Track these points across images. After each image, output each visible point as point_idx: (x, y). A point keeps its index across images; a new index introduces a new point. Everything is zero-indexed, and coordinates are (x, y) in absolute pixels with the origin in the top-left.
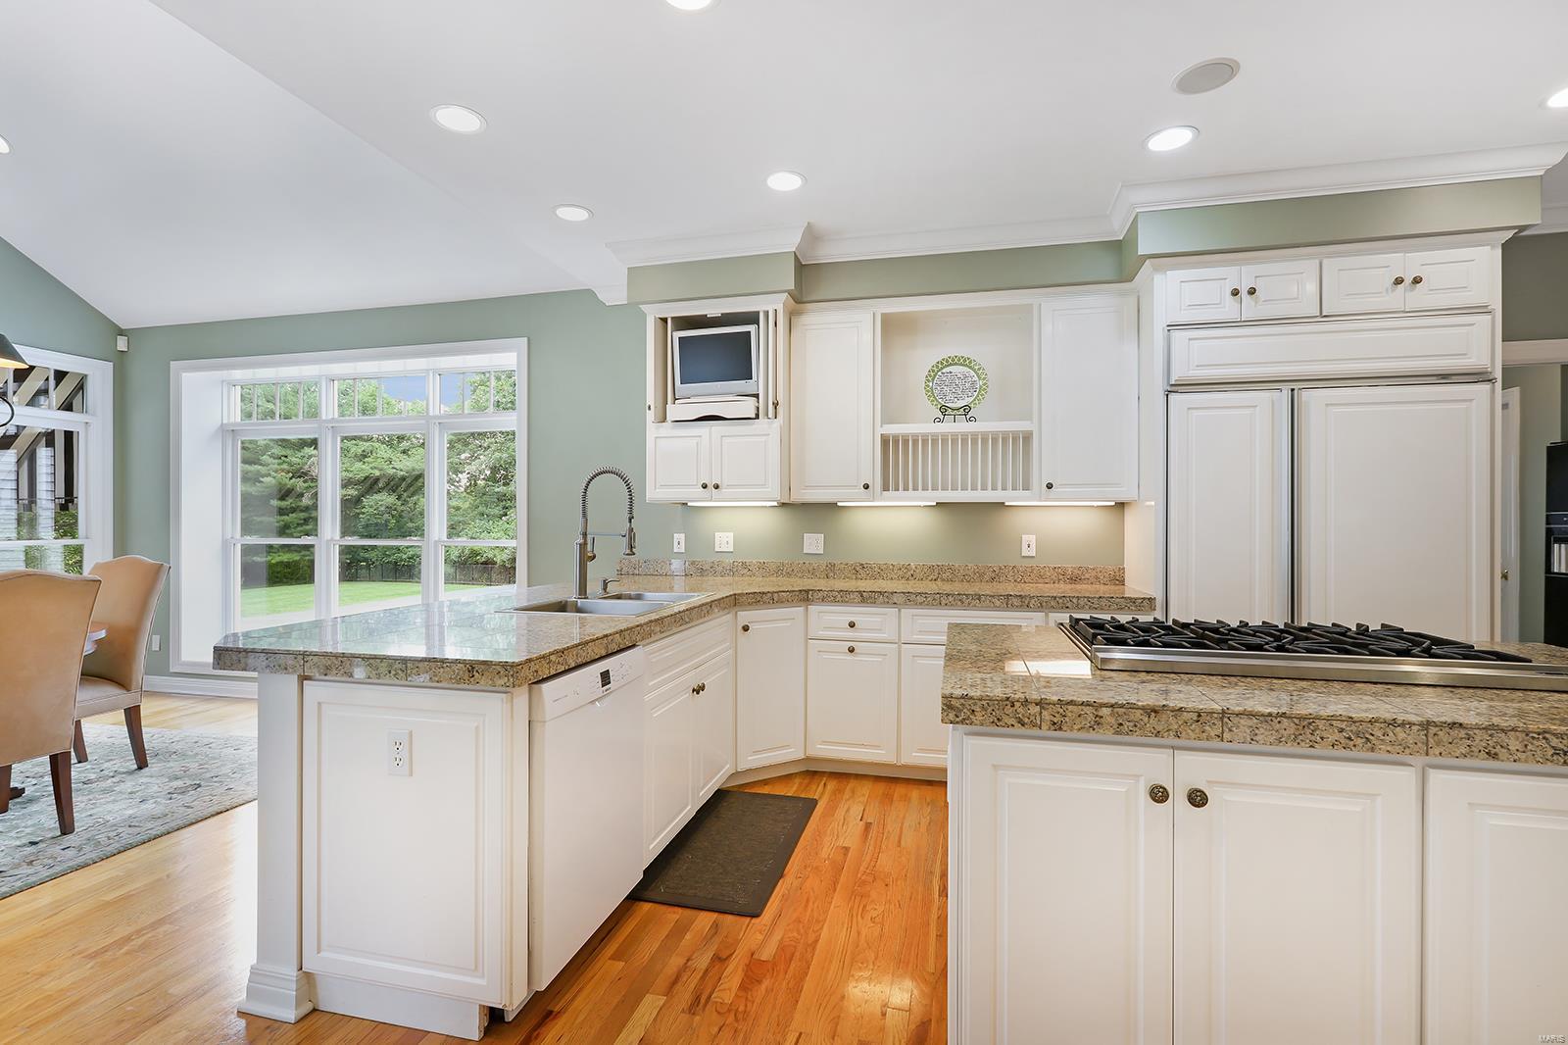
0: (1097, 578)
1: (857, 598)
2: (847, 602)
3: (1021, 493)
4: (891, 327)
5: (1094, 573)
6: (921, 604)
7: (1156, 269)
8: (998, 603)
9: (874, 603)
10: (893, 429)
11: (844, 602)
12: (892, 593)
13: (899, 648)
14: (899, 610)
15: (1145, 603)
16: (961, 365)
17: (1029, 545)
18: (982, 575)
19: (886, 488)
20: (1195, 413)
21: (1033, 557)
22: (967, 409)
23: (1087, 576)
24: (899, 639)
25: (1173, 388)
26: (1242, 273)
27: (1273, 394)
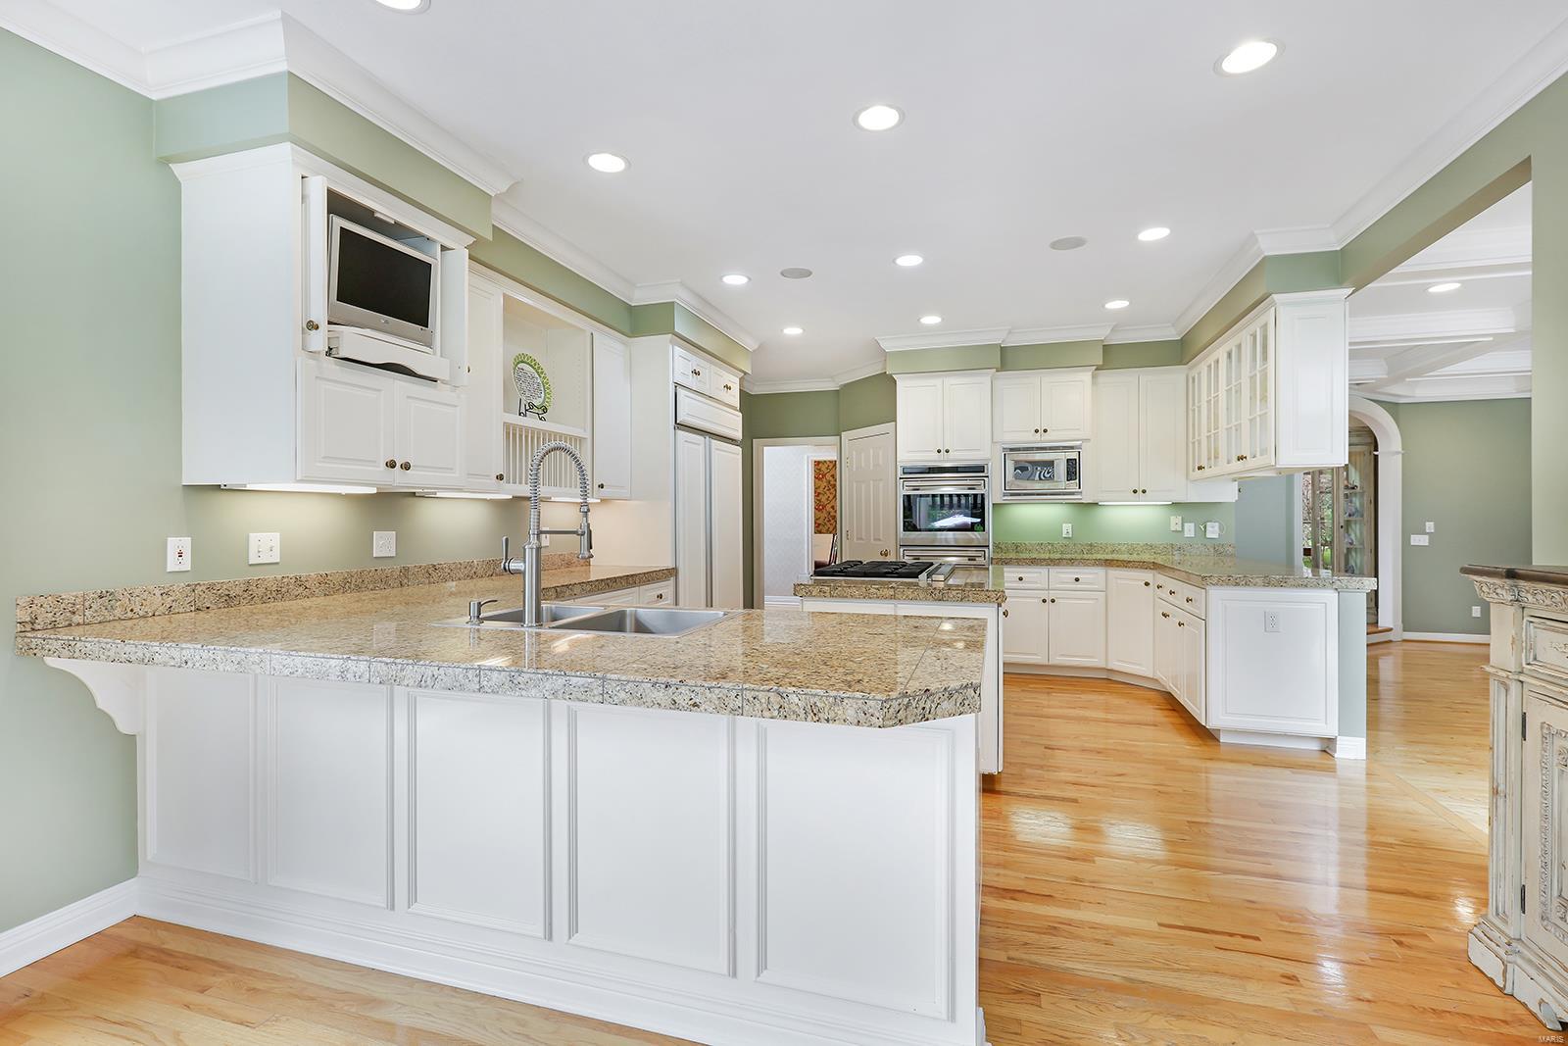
16: (528, 364)
20: (685, 445)
22: (545, 409)
25: (676, 426)
26: (696, 361)
27: (703, 438)
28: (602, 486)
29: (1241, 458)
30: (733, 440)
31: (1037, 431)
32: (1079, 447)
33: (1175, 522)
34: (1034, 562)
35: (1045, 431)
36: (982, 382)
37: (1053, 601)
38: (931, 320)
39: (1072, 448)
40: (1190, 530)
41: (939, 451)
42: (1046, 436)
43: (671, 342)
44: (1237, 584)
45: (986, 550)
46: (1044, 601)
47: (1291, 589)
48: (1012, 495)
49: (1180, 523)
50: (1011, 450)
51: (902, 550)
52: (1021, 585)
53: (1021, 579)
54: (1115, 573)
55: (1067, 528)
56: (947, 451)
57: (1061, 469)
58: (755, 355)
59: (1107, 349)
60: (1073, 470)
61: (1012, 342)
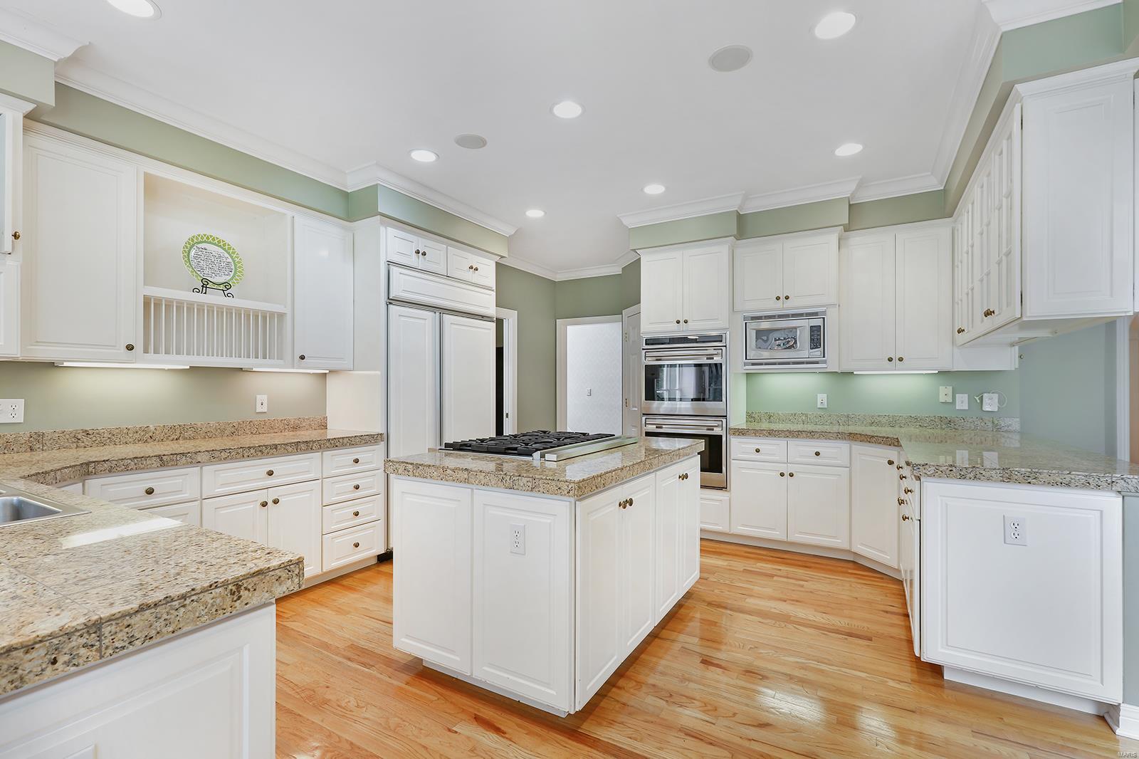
0: (310, 425)
1: (156, 462)
2: (143, 468)
3: (260, 361)
4: (151, 187)
5: (308, 422)
6: (225, 459)
7: (382, 223)
8: (290, 449)
9: (175, 465)
10: (156, 292)
11: (138, 469)
12: (196, 453)
13: (201, 503)
14: (201, 468)
15: (379, 438)
16: (215, 244)
17: (262, 404)
18: (223, 431)
19: (146, 351)
20: (403, 319)
21: (265, 412)
22: (227, 286)
23: (304, 424)
24: (201, 496)
25: (391, 301)
26: (421, 242)
27: (432, 314)
28: (302, 358)
29: (988, 313)
30: (483, 317)
31: (778, 298)
32: (824, 313)
33: (944, 393)
34: (771, 433)
35: (787, 298)
36: (720, 251)
37: (791, 475)
38: (655, 189)
39: (816, 314)
40: (962, 402)
41: (678, 322)
42: (788, 304)
43: (381, 224)
44: (963, 477)
45: (724, 420)
46: (782, 475)
47: (1042, 488)
48: (753, 364)
49: (950, 394)
50: (753, 318)
51: (644, 418)
52: (758, 456)
53: (758, 451)
54: (858, 448)
55: (822, 398)
56: (686, 322)
57: (804, 337)
58: (509, 241)
59: (854, 208)
60: (817, 337)
61: (750, 208)
